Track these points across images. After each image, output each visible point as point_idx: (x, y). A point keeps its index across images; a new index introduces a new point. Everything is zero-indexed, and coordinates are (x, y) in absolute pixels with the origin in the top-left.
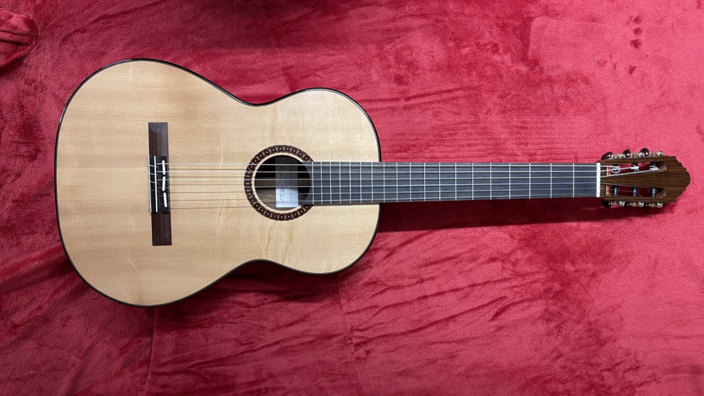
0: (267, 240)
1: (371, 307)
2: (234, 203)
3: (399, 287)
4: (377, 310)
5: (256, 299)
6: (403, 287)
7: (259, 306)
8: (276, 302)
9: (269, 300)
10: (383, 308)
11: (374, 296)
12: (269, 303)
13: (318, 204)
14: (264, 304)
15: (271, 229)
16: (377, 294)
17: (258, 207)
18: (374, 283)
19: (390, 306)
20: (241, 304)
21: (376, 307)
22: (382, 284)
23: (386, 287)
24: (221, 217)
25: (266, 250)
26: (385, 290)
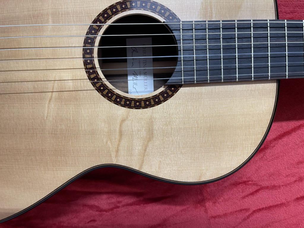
0: (117, 137)
1: (241, 210)
2: (70, 85)
3: (274, 187)
4: (247, 214)
5: (109, 201)
6: (279, 187)
7: (112, 209)
8: (131, 204)
9: (123, 203)
10: (254, 212)
11: (244, 198)
12: (123, 206)
13: (190, 84)
14: (118, 207)
15: (123, 121)
16: (247, 196)
17: (104, 90)
18: (245, 182)
19: (263, 209)
20: (91, 207)
21: (246, 210)
22: (254, 184)
23: (259, 187)
24: (52, 105)
25: (117, 151)
26: (257, 191)
